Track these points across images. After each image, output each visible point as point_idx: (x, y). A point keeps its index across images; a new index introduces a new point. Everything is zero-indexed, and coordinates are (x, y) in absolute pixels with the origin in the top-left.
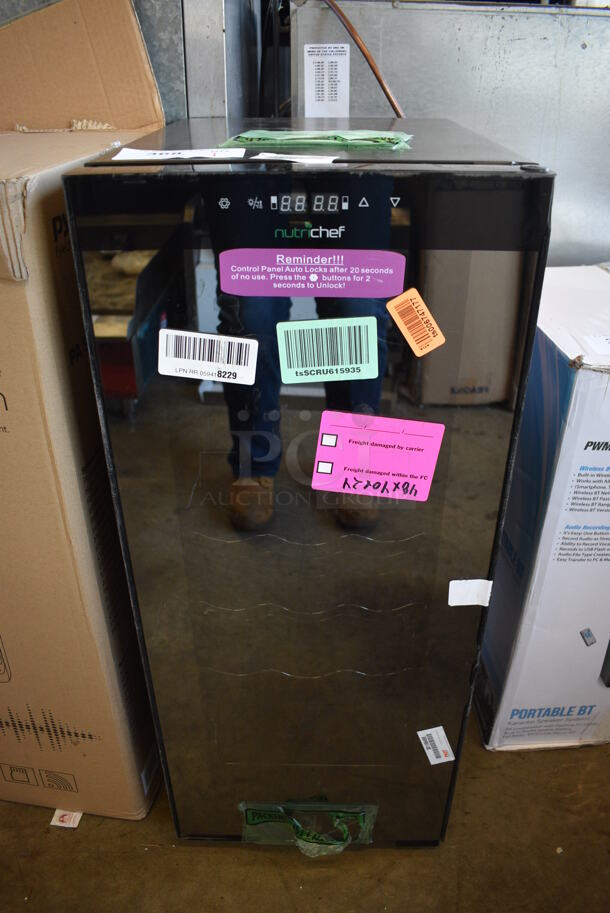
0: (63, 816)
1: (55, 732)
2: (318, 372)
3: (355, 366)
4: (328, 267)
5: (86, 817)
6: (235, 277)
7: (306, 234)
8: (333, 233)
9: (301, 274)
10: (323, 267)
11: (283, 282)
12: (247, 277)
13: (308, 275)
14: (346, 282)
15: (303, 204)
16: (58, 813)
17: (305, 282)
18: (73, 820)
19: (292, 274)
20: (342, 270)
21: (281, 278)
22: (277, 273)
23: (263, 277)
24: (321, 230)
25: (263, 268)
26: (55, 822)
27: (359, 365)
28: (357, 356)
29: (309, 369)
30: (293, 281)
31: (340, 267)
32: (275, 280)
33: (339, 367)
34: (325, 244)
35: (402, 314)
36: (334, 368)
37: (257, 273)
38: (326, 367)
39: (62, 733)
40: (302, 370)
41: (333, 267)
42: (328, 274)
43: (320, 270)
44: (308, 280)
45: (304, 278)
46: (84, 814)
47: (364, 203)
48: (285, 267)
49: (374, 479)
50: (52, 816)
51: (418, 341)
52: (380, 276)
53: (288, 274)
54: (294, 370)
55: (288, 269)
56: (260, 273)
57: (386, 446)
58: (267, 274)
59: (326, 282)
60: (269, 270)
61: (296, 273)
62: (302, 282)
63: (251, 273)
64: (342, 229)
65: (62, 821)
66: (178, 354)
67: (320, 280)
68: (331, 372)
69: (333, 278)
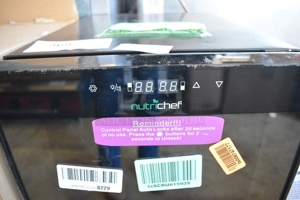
2: (163, 185)
3: (187, 181)
4: (170, 128)
6: (104, 135)
7: (154, 107)
8: (174, 106)
9: (151, 132)
10: (166, 127)
11: (138, 137)
12: (113, 135)
13: (155, 133)
14: (182, 136)
15: (151, 87)
17: (154, 137)
19: (145, 133)
20: (180, 129)
21: (137, 135)
22: (133, 132)
23: (124, 135)
24: (165, 104)
25: (124, 129)
27: (189, 180)
28: (188, 175)
29: (157, 184)
30: (145, 136)
31: (178, 127)
32: (132, 136)
33: (176, 182)
35: (219, 153)
36: (173, 183)
37: (119, 133)
38: (168, 183)
40: (153, 185)
41: (174, 127)
42: (170, 132)
43: (164, 129)
44: (156, 136)
45: (153, 134)
47: (196, 86)
48: (139, 128)
51: (228, 167)
52: (206, 131)
53: (141, 132)
54: (146, 185)
55: (141, 129)
56: (122, 132)
58: (127, 133)
59: (168, 136)
60: (128, 130)
61: (147, 132)
62: (151, 137)
63: (115, 133)
64: (180, 103)
67: (164, 135)
68: (171, 185)
69: (174, 134)
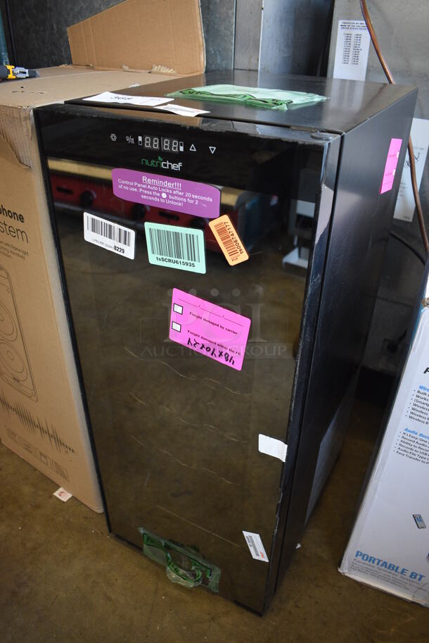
0: (62, 493)
1: (58, 440)
2: (170, 261)
3: (192, 262)
4: (173, 190)
6: (120, 187)
7: (159, 164)
9: (156, 192)
10: (169, 189)
11: (147, 195)
12: (126, 188)
13: (161, 193)
14: (184, 202)
15: (157, 144)
16: (61, 489)
18: (66, 497)
19: (152, 191)
20: (180, 193)
21: (146, 192)
22: (143, 189)
23: (136, 190)
24: (168, 163)
25: (136, 184)
26: (56, 494)
28: (192, 256)
29: (164, 257)
30: (152, 196)
31: (180, 191)
32: (142, 193)
33: (182, 260)
34: (170, 173)
35: (220, 232)
36: (179, 260)
37: (132, 187)
38: (174, 259)
39: (61, 443)
40: (160, 257)
41: (175, 190)
42: (172, 195)
43: (168, 191)
44: (161, 197)
45: (158, 194)
46: (73, 497)
47: (193, 148)
48: (147, 185)
49: (207, 344)
50: (56, 490)
51: (231, 254)
52: (204, 202)
53: (149, 190)
54: (155, 256)
55: (149, 187)
56: (134, 187)
57: (213, 324)
58: (138, 188)
59: (171, 200)
60: (139, 185)
61: (154, 190)
62: (158, 197)
63: (129, 186)
64: (180, 164)
65: (60, 495)
66: (94, 230)
67: (168, 198)
68: (177, 262)
69: (175, 198)
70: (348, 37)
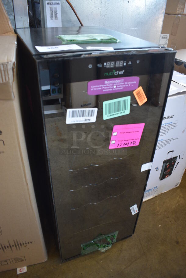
0: (20, 270)
1: (18, 245)
2: (114, 115)
3: (124, 111)
4: (119, 83)
5: (28, 267)
6: (92, 89)
7: (113, 74)
8: (121, 73)
9: (111, 86)
10: (118, 83)
13: (113, 86)
14: (124, 87)
15: (113, 65)
17: (112, 88)
18: (25, 269)
19: (109, 86)
21: (106, 88)
22: (105, 87)
23: (100, 88)
24: (118, 72)
25: (101, 85)
26: (19, 272)
27: (125, 111)
28: (125, 108)
29: (111, 114)
30: (109, 89)
31: (122, 83)
32: (104, 89)
33: (119, 112)
34: (119, 76)
35: (137, 94)
36: (118, 113)
39: (21, 244)
40: (109, 115)
42: (119, 85)
43: (117, 84)
44: (113, 88)
45: (112, 87)
46: (27, 266)
47: (130, 63)
48: (107, 84)
49: (126, 142)
50: (17, 271)
51: (140, 101)
52: (133, 84)
54: (107, 115)
55: (108, 85)
56: (100, 87)
57: (130, 132)
58: (102, 87)
59: (118, 88)
60: (103, 86)
61: (110, 86)
62: (111, 88)
63: (97, 88)
64: (123, 71)
65: (21, 271)
66: (73, 116)
67: (116, 87)
68: (117, 114)
69: (120, 86)
70: (51, 8)
